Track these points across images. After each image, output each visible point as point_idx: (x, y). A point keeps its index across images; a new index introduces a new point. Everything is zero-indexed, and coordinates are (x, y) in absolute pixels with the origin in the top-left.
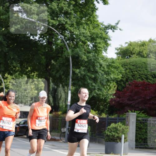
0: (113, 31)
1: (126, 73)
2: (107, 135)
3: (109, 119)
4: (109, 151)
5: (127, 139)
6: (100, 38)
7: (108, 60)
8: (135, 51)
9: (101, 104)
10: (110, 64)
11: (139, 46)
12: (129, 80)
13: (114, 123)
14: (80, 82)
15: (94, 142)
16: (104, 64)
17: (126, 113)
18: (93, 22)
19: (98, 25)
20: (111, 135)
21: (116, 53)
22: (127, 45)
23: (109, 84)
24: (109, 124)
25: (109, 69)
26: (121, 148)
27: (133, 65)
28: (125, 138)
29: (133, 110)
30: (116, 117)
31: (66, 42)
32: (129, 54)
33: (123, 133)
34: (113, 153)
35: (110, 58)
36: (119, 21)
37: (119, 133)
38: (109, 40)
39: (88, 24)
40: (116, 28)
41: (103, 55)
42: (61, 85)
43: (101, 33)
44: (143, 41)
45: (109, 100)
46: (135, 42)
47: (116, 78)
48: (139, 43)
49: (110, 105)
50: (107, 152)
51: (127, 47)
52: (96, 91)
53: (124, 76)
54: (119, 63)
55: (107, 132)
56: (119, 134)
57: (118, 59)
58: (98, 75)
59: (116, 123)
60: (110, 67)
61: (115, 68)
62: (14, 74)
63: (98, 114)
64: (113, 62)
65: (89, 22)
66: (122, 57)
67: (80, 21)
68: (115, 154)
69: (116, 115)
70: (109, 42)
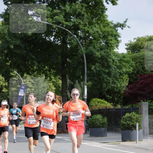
0: (122, 29)
1: (136, 66)
2: (122, 124)
3: (123, 109)
4: (125, 138)
5: (141, 126)
6: (111, 36)
7: (119, 55)
8: (144, 46)
9: (116, 96)
10: (121, 58)
11: (147, 41)
12: (139, 73)
13: (128, 113)
14: (96, 77)
15: (111, 132)
16: (116, 59)
17: (139, 102)
18: (103, 21)
19: (108, 24)
20: (126, 124)
21: (126, 49)
22: (135, 40)
23: (121, 77)
24: (124, 114)
25: (121, 63)
26: (136, 135)
27: (142, 59)
28: (139, 126)
29: (145, 100)
30: (130, 107)
31: (80, 41)
32: (138, 49)
33: (138, 122)
34: (129, 141)
35: (121, 53)
36: (127, 20)
37: (133, 121)
38: (119, 37)
39: (99, 23)
40: (125, 26)
41: (114, 51)
42: (77, 81)
43: (112, 31)
44: (150, 36)
45: (123, 92)
46: (143, 37)
47: (127, 72)
48: (146, 38)
49: (124, 96)
50: (123, 140)
51: (136, 42)
52: (111, 84)
53: (135, 69)
54: (129, 57)
55: (123, 122)
56: (133, 123)
57: (129, 54)
58: (111, 70)
59: (130, 112)
60: (122, 62)
61: (126, 62)
62: (33, 74)
63: (113, 106)
64: (124, 57)
65: (99, 22)
66: (132, 52)
67: (91, 21)
68: (131, 141)
69: (130, 106)
70: (119, 39)
